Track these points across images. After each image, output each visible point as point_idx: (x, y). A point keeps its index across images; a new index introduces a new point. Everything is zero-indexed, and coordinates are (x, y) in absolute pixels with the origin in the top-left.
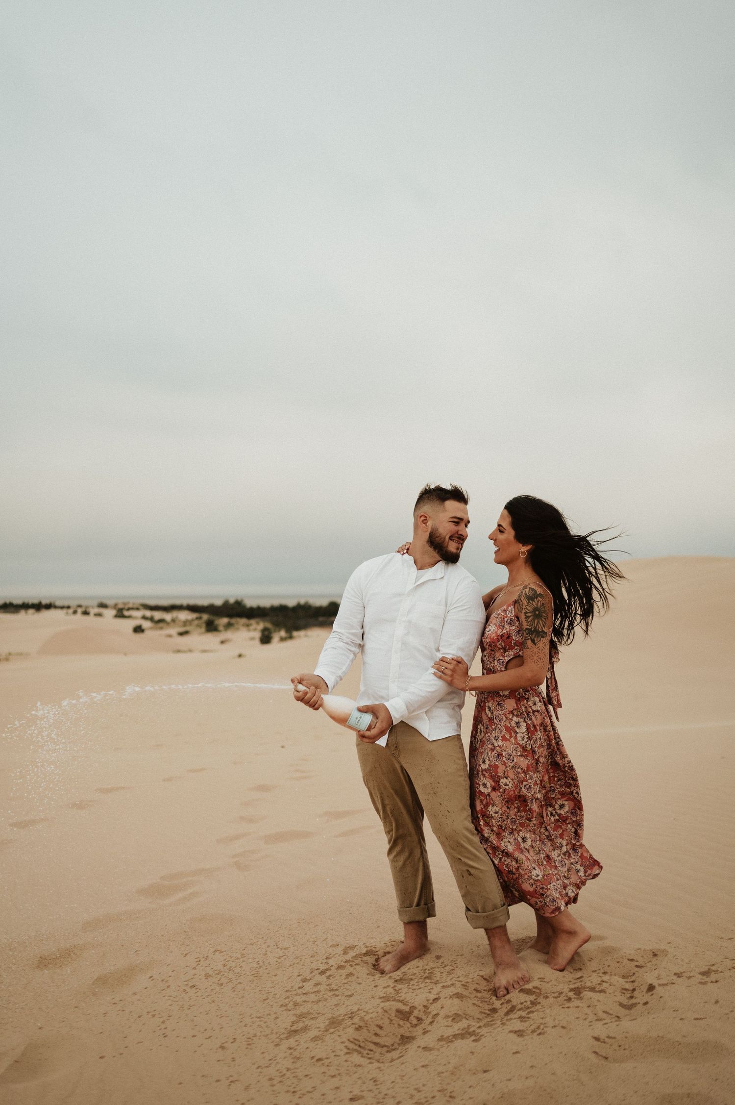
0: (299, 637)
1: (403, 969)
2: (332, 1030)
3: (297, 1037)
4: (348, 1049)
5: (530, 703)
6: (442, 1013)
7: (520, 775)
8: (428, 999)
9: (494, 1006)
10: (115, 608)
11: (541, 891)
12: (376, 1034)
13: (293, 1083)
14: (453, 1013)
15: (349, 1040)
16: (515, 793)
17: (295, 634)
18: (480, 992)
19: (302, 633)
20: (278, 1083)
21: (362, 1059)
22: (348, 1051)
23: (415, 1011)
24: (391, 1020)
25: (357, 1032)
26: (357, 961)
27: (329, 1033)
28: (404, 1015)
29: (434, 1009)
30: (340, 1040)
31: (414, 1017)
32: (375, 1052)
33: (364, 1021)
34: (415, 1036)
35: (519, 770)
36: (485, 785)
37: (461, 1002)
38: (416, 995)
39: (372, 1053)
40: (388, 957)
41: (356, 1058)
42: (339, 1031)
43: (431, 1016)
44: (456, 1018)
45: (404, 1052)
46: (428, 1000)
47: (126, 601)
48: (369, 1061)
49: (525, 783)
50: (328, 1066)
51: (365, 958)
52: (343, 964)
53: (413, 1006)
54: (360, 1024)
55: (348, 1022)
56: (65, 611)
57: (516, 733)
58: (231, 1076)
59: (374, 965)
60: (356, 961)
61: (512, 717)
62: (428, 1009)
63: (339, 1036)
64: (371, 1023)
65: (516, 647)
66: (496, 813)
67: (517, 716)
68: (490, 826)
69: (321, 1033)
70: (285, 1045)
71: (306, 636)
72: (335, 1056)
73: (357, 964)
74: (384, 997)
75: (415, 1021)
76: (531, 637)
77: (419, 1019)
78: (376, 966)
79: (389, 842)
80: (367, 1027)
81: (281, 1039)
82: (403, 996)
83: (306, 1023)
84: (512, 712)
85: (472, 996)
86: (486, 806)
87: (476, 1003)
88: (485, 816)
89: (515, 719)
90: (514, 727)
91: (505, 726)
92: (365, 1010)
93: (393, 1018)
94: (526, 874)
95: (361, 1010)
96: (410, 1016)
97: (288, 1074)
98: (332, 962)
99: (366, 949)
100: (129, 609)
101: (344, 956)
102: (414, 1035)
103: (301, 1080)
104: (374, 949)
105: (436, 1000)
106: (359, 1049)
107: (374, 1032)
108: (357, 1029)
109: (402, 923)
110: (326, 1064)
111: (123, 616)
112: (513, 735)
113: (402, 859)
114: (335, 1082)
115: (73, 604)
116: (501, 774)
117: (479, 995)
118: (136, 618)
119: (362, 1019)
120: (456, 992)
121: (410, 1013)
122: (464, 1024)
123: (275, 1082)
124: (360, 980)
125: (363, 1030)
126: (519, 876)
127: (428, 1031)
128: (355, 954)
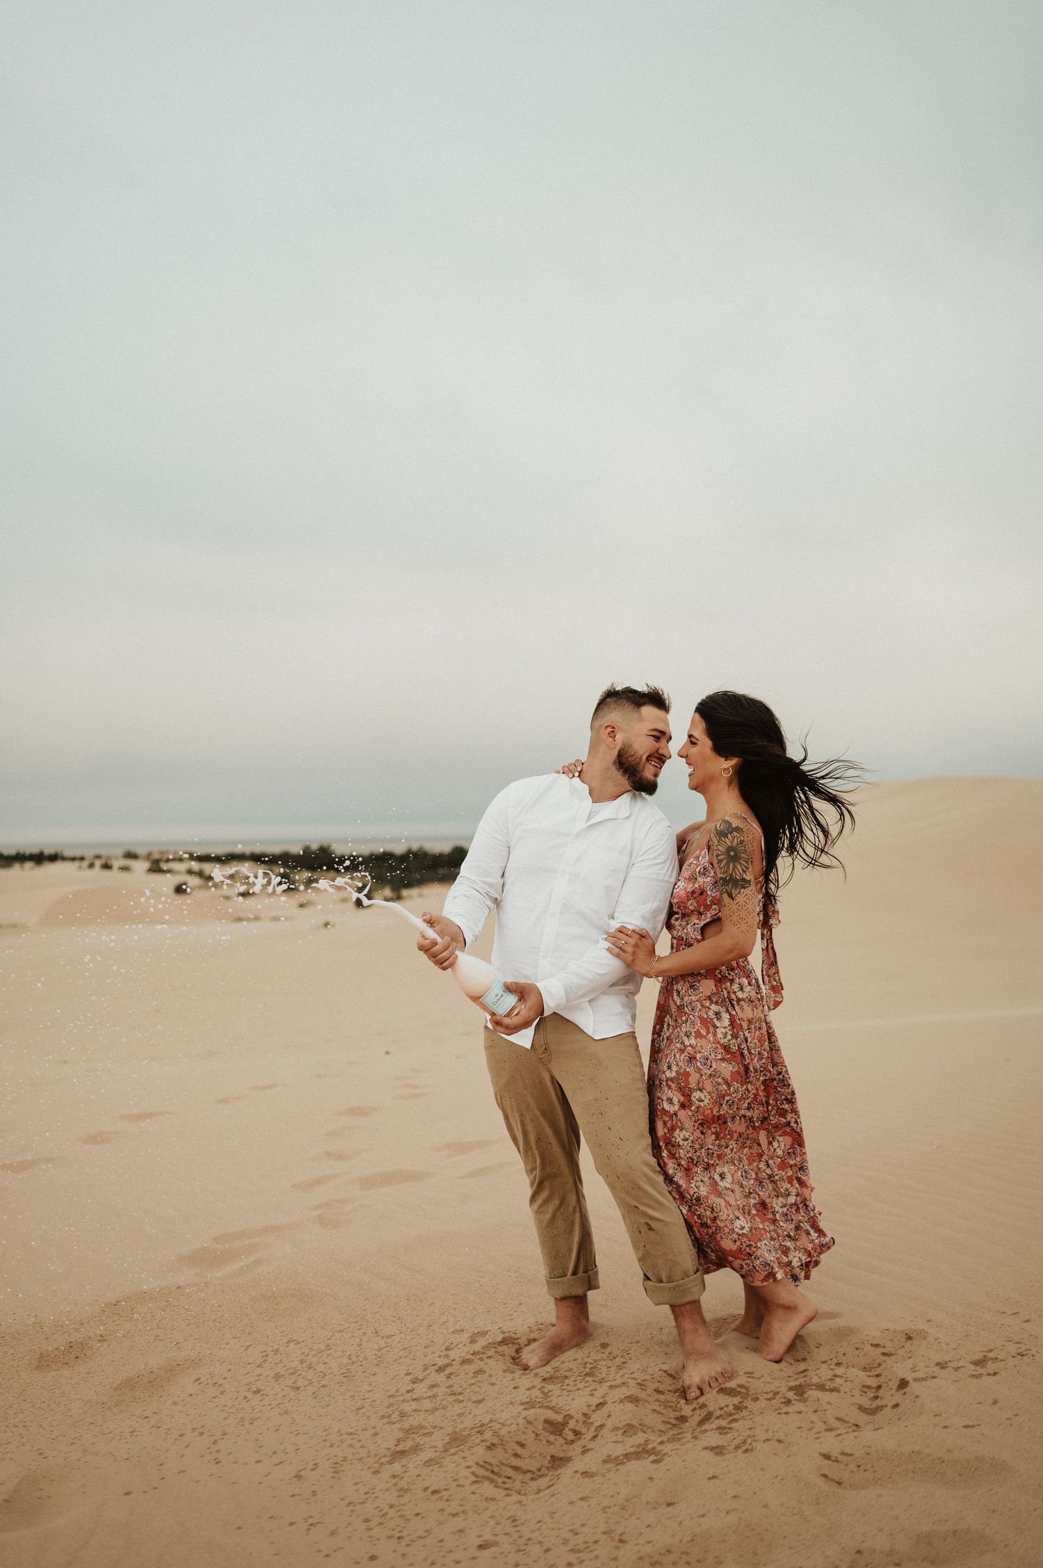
0: (411, 897)
1: (555, 1363)
2: (453, 1451)
3: (404, 1461)
4: (477, 1476)
5: (736, 987)
6: (609, 1424)
7: (720, 1088)
8: (589, 1403)
9: (683, 1413)
10: (148, 859)
11: (748, 1250)
12: (516, 1455)
13: (398, 1526)
14: (625, 1423)
15: (477, 1464)
16: (712, 1112)
17: (405, 892)
18: (663, 1393)
19: (414, 892)
20: (376, 1526)
21: (496, 1490)
22: (475, 1479)
23: (570, 1421)
24: (537, 1435)
25: (489, 1452)
26: (490, 1353)
27: (449, 1453)
28: (556, 1428)
29: (597, 1418)
30: (464, 1464)
31: (570, 1429)
32: (514, 1481)
33: (499, 1436)
34: (572, 1457)
35: (720, 1080)
36: (670, 1100)
37: (635, 1408)
38: (573, 1400)
39: (510, 1481)
40: (533, 1346)
41: (487, 1489)
42: (463, 1451)
43: (593, 1429)
44: (629, 1429)
45: (556, 1479)
46: (589, 1406)
47: (163, 848)
48: (505, 1492)
49: (727, 1098)
50: (447, 1500)
51: (500, 1349)
52: (469, 1357)
53: (568, 1415)
54: (494, 1441)
55: (477, 1438)
56: (77, 864)
57: (715, 1027)
58: (310, 1517)
59: (514, 1359)
60: (487, 1352)
61: (710, 1005)
62: (589, 1418)
63: (464, 1458)
64: (509, 1440)
65: (714, 907)
66: (686, 1140)
67: (717, 1003)
68: (676, 1159)
69: (438, 1454)
70: (387, 1471)
71: (420, 896)
72: (458, 1486)
73: (490, 1357)
74: (527, 1403)
75: (571, 1436)
76: (726, 890)
77: (577, 1433)
78: (515, 1360)
79: (532, 1184)
80: (502, 1444)
81: (382, 1464)
82: (554, 1400)
83: (418, 1440)
84: (709, 998)
85: (652, 1399)
86: (672, 1129)
87: (658, 1409)
88: (670, 1143)
89: (714, 1007)
90: (712, 1019)
91: (701, 1018)
92: (501, 1421)
93: (539, 1433)
94: (726, 1226)
95: (495, 1421)
96: (564, 1429)
97: (392, 1513)
98: (454, 1354)
99: (502, 1335)
100: (168, 860)
101: (471, 1345)
102: (570, 1455)
103: (409, 1520)
104: (514, 1335)
105: (600, 1405)
106: (492, 1476)
107: (513, 1452)
108: (489, 1448)
109: (553, 1299)
110: (445, 1498)
111: (160, 871)
112: (711, 1029)
113: (550, 1209)
114: (458, 1523)
115: (89, 854)
116: (693, 1085)
117: (662, 1398)
118: (178, 873)
119: (496, 1434)
120: (628, 1393)
121: (564, 1424)
122: (640, 1438)
123: (372, 1524)
124: (494, 1380)
125: (498, 1450)
126: (716, 1230)
127: (588, 1450)
128: (487, 1342)
